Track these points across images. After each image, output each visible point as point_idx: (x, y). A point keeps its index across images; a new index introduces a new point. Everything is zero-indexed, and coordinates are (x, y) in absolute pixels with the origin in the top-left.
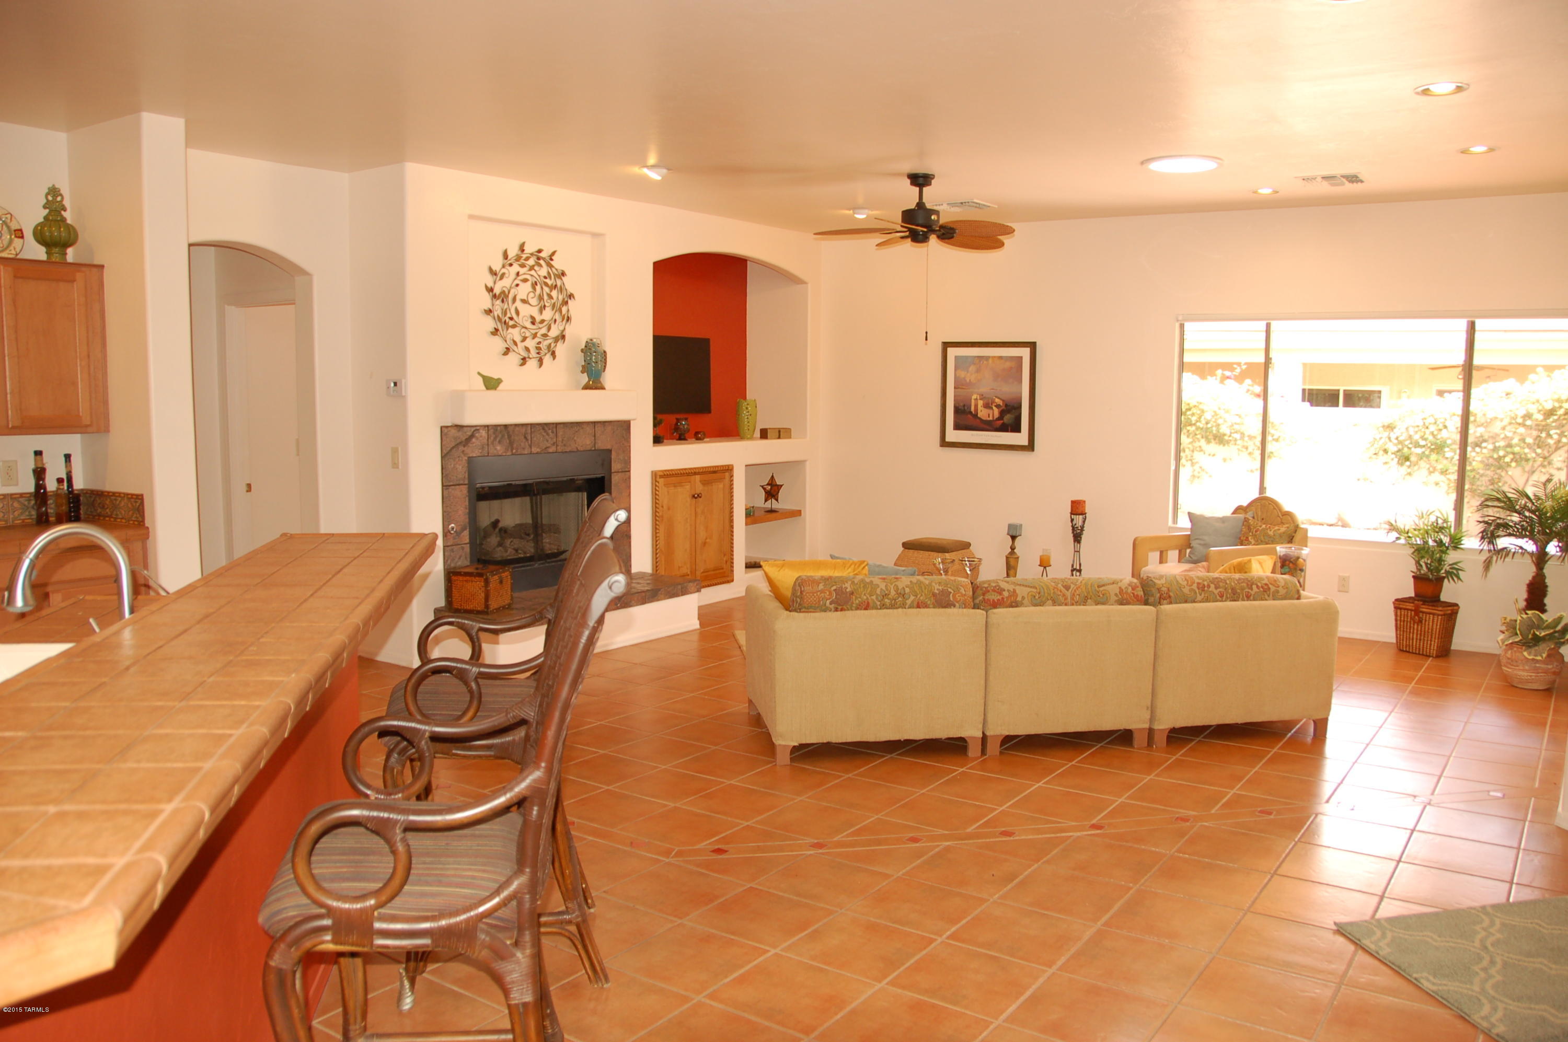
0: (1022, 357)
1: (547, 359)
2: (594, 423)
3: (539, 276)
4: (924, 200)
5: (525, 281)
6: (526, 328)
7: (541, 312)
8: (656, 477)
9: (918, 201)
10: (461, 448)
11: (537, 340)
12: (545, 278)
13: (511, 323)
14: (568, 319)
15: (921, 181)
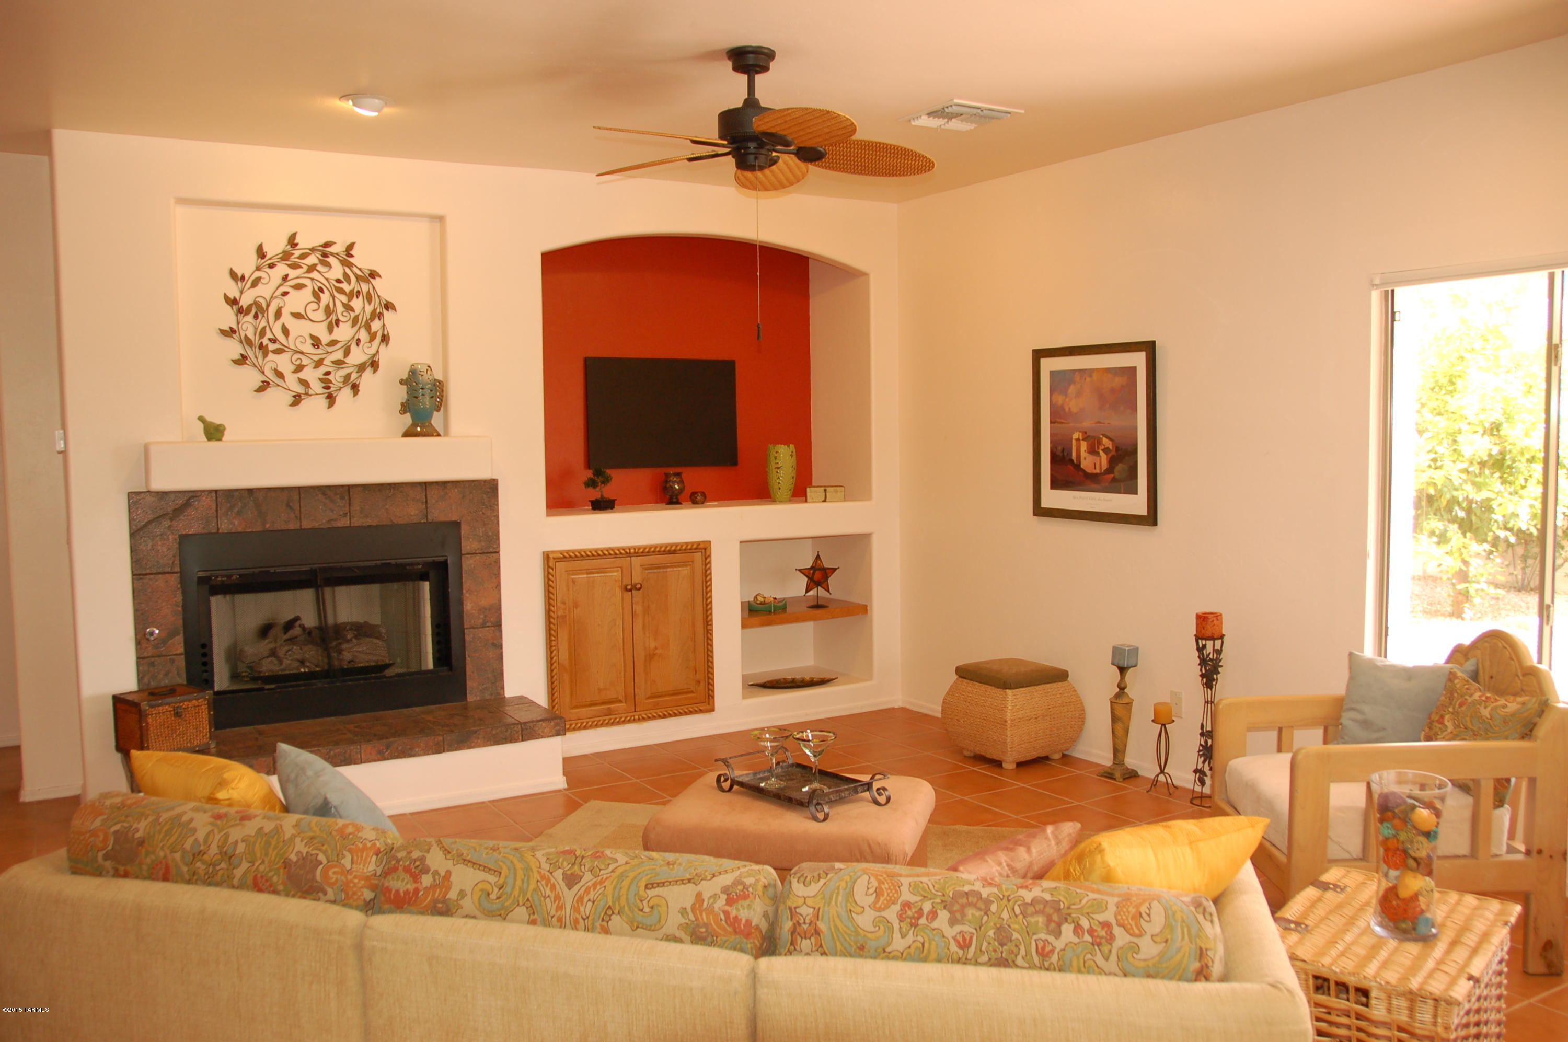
0: (1135, 368)
1: (344, 396)
2: (425, 486)
3: (327, 279)
4: (758, 95)
5: (299, 287)
6: (302, 353)
7: (330, 330)
8: (548, 561)
9: (746, 96)
10: (166, 523)
11: (323, 369)
12: (339, 281)
13: (272, 347)
14: (385, 339)
15: (751, 60)
